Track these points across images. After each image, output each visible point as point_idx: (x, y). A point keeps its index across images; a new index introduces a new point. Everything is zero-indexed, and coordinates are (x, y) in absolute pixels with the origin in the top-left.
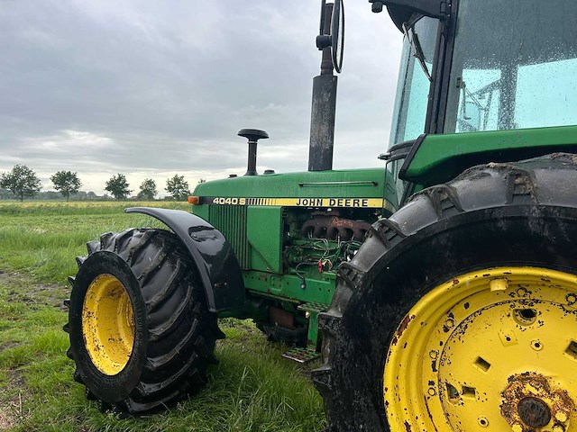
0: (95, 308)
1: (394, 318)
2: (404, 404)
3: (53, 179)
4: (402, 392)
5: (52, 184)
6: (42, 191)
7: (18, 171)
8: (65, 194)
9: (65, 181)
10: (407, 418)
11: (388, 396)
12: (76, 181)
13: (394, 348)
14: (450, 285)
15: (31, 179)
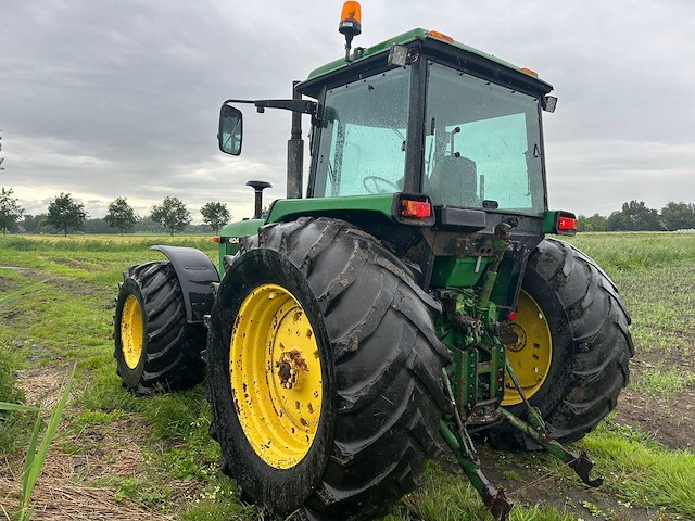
0: (131, 321)
1: (231, 317)
2: (244, 372)
3: (203, 212)
4: (244, 365)
5: (202, 217)
6: (191, 223)
7: (169, 203)
8: (215, 227)
9: (215, 212)
10: (245, 381)
11: (233, 367)
12: (225, 213)
13: (235, 336)
14: (252, 296)
15: (181, 211)
